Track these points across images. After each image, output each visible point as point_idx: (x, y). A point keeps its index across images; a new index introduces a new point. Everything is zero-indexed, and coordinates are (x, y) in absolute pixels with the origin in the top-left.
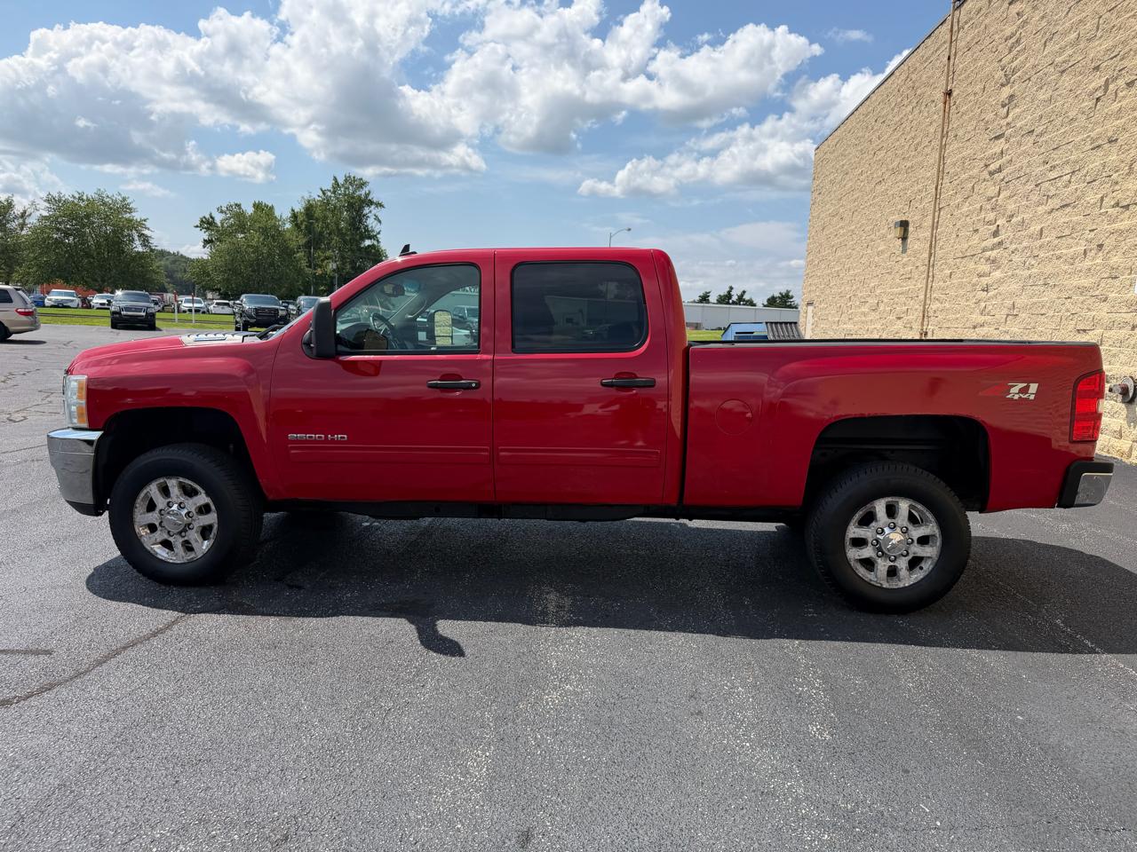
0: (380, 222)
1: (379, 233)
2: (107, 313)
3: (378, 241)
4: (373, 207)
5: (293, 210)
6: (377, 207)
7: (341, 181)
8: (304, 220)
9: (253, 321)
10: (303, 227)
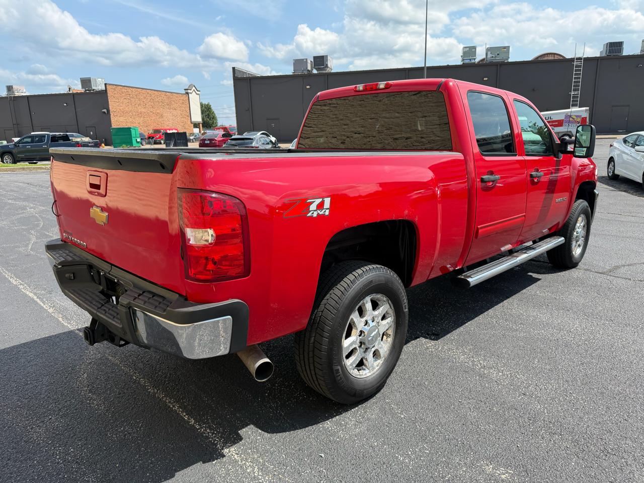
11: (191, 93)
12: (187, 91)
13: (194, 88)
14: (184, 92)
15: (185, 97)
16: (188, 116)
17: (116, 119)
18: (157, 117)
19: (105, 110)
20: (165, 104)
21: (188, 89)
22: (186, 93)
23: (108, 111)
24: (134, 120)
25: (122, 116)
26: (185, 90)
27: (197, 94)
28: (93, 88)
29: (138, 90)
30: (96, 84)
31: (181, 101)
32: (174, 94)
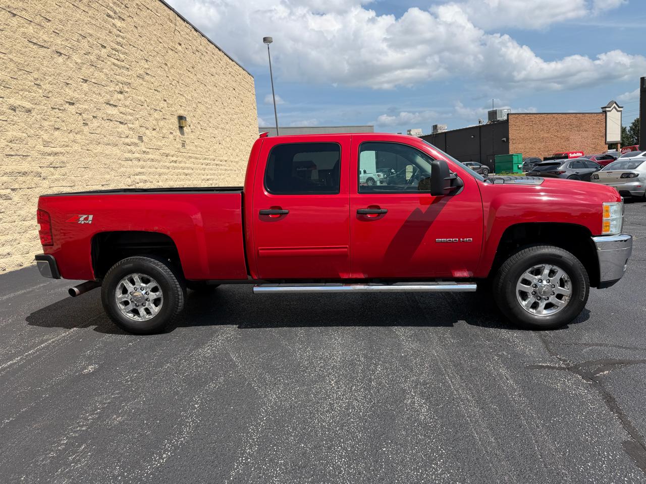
11: (610, 111)
12: (604, 110)
13: (615, 105)
14: (601, 111)
15: (603, 117)
16: (602, 137)
17: (514, 147)
18: (562, 141)
19: (505, 139)
20: (574, 126)
21: (606, 107)
22: (603, 112)
23: (508, 139)
24: (534, 146)
25: (521, 143)
26: (602, 108)
27: (618, 111)
28: (498, 119)
29: (543, 115)
30: (501, 115)
31: (595, 122)
32: (587, 115)
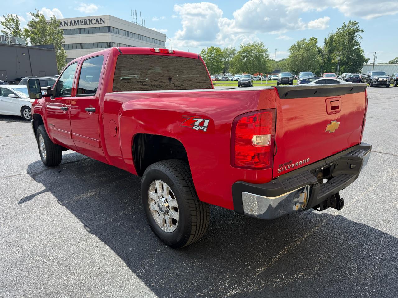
0: (362, 38)
1: (360, 43)
2: (237, 82)
3: (360, 46)
4: (359, 32)
5: (325, 38)
6: (361, 32)
7: (347, 24)
8: (329, 42)
9: (280, 82)
10: (328, 44)
